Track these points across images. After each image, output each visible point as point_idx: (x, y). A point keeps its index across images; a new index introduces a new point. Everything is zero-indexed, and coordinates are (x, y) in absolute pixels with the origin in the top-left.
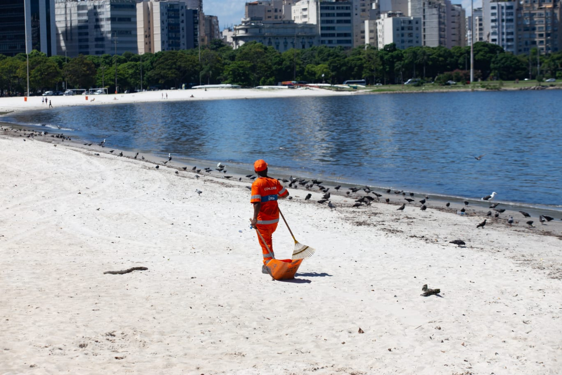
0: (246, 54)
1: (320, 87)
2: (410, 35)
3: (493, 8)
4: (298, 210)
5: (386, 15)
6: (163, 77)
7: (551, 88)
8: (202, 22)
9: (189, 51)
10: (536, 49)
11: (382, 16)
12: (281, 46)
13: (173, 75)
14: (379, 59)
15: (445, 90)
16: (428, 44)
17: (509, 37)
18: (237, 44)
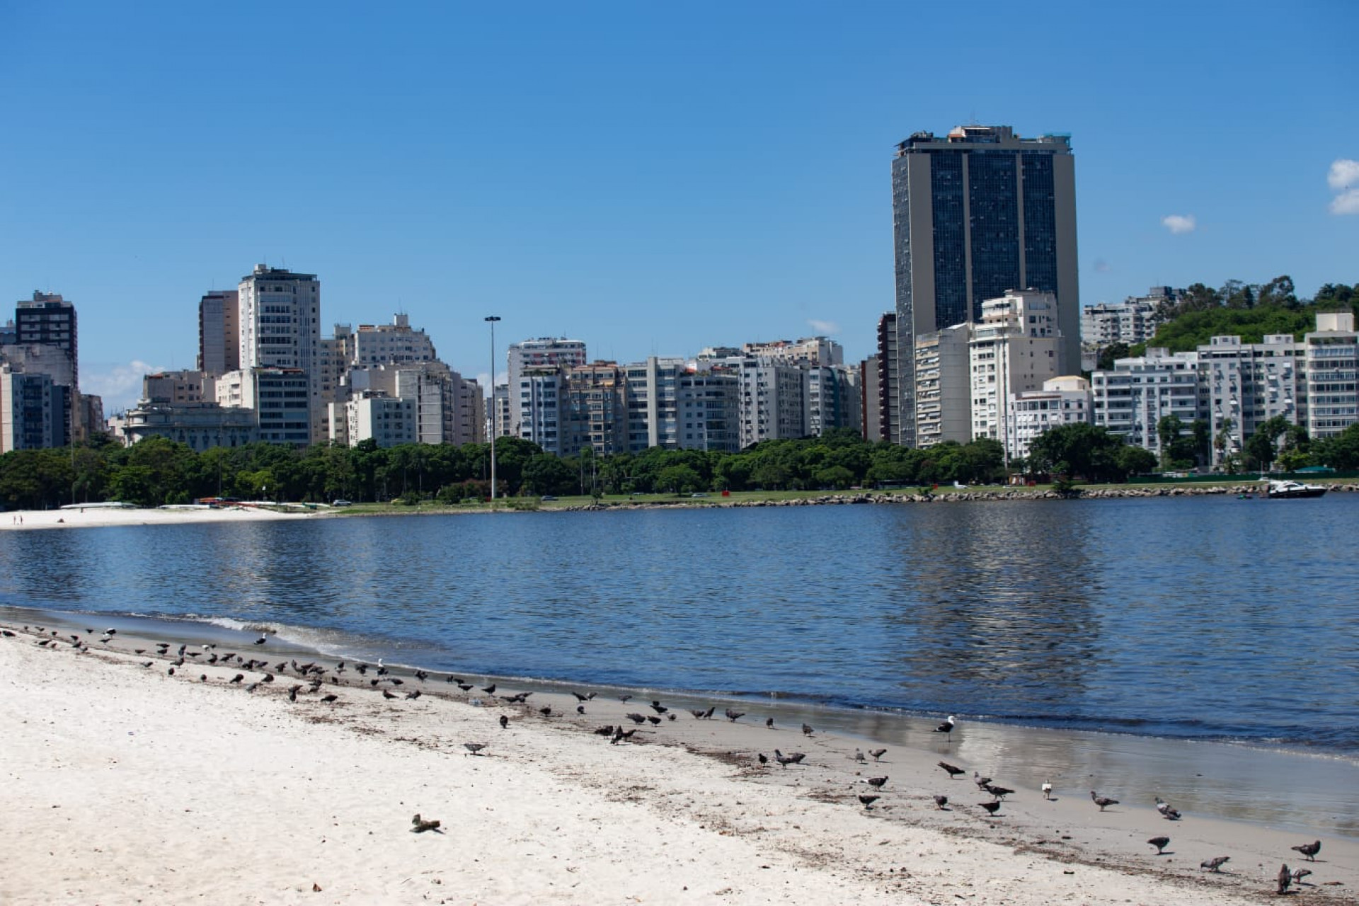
0: (145, 454)
1: (259, 507)
2: (399, 426)
3: (525, 385)
4: (222, 699)
5: (361, 395)
6: (15, 491)
7: (614, 507)
8: (77, 405)
9: (57, 450)
10: (590, 450)
11: (355, 396)
12: (200, 442)
13: (31, 488)
14: (350, 463)
15: (452, 511)
16: (426, 440)
17: (550, 429)
18: (131, 439)
